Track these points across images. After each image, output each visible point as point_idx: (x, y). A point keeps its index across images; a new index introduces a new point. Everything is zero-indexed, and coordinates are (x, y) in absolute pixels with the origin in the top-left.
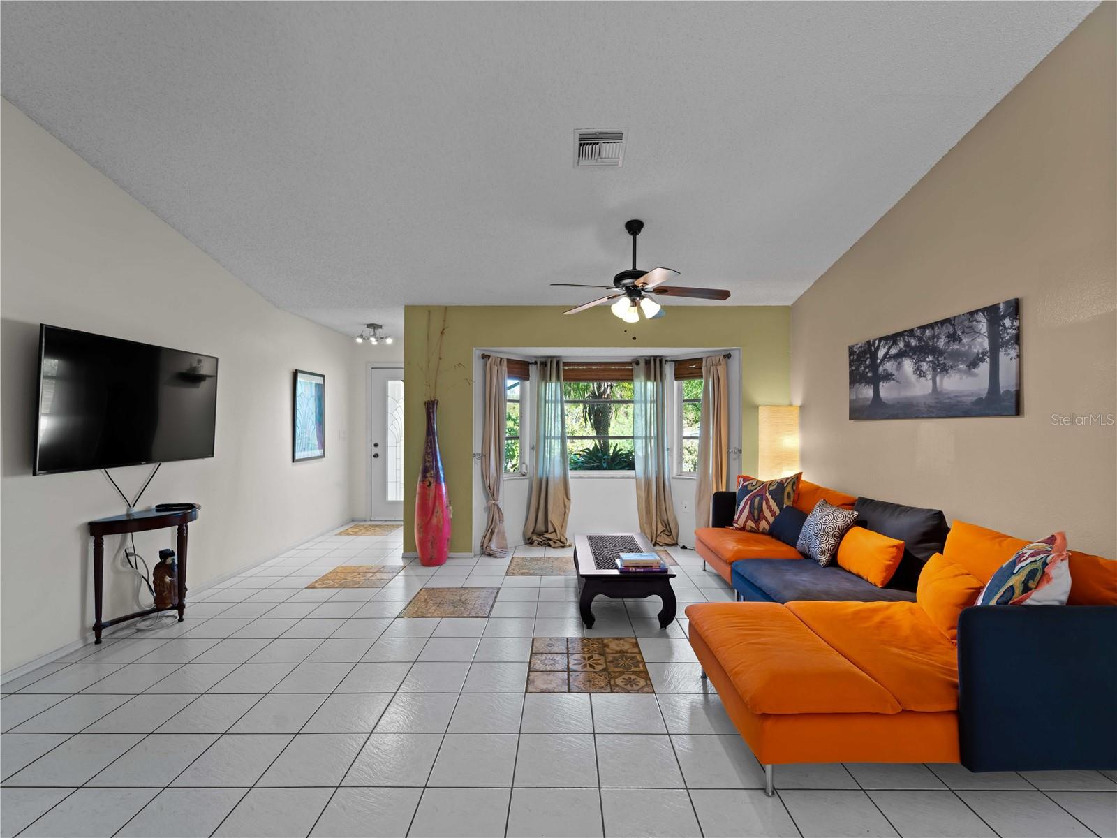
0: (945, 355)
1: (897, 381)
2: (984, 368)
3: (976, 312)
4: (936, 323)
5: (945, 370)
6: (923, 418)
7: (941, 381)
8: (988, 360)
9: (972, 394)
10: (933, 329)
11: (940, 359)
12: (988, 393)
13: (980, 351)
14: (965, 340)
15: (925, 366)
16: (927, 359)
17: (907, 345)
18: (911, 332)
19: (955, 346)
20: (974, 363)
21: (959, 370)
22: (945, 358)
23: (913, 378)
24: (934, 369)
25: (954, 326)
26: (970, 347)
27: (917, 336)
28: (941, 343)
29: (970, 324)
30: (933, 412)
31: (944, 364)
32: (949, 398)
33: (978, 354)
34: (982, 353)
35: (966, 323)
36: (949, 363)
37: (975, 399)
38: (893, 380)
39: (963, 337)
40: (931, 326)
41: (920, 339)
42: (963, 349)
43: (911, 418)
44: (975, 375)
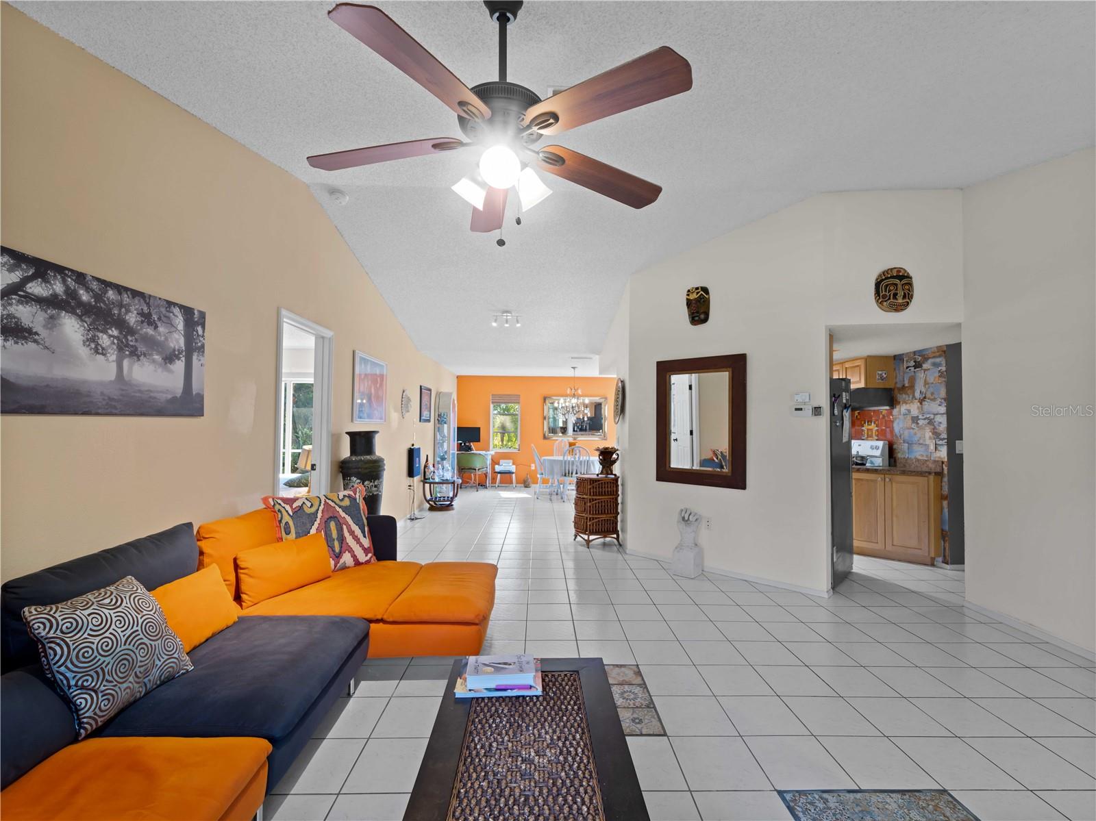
0: (136, 336)
1: (46, 348)
2: (179, 366)
3: (175, 304)
4: (127, 289)
5: (135, 354)
6: (97, 414)
7: (130, 368)
8: (183, 359)
9: (167, 391)
10: (120, 294)
11: (130, 338)
12: (182, 393)
13: (177, 347)
14: (161, 329)
15: (104, 340)
16: (110, 332)
17: (71, 294)
18: (80, 277)
19: (150, 331)
20: (170, 358)
21: (154, 361)
22: (136, 341)
23: (84, 352)
24: (120, 349)
25: (148, 305)
26: (166, 339)
27: (92, 290)
28: (132, 318)
29: (167, 314)
30: (115, 408)
31: (136, 349)
32: (140, 391)
33: (174, 350)
34: (179, 350)
35: (163, 310)
36: (142, 348)
37: (169, 396)
38: (35, 341)
39: (159, 324)
40: (119, 289)
41: (98, 297)
42: (159, 338)
43: (76, 413)
44: (170, 371)
